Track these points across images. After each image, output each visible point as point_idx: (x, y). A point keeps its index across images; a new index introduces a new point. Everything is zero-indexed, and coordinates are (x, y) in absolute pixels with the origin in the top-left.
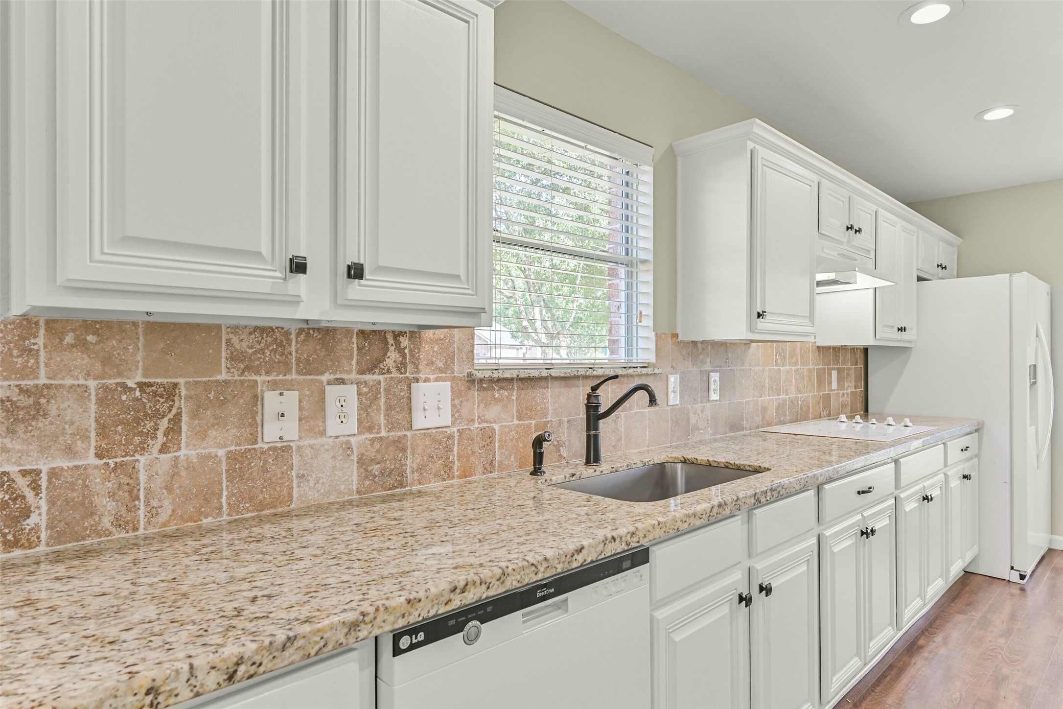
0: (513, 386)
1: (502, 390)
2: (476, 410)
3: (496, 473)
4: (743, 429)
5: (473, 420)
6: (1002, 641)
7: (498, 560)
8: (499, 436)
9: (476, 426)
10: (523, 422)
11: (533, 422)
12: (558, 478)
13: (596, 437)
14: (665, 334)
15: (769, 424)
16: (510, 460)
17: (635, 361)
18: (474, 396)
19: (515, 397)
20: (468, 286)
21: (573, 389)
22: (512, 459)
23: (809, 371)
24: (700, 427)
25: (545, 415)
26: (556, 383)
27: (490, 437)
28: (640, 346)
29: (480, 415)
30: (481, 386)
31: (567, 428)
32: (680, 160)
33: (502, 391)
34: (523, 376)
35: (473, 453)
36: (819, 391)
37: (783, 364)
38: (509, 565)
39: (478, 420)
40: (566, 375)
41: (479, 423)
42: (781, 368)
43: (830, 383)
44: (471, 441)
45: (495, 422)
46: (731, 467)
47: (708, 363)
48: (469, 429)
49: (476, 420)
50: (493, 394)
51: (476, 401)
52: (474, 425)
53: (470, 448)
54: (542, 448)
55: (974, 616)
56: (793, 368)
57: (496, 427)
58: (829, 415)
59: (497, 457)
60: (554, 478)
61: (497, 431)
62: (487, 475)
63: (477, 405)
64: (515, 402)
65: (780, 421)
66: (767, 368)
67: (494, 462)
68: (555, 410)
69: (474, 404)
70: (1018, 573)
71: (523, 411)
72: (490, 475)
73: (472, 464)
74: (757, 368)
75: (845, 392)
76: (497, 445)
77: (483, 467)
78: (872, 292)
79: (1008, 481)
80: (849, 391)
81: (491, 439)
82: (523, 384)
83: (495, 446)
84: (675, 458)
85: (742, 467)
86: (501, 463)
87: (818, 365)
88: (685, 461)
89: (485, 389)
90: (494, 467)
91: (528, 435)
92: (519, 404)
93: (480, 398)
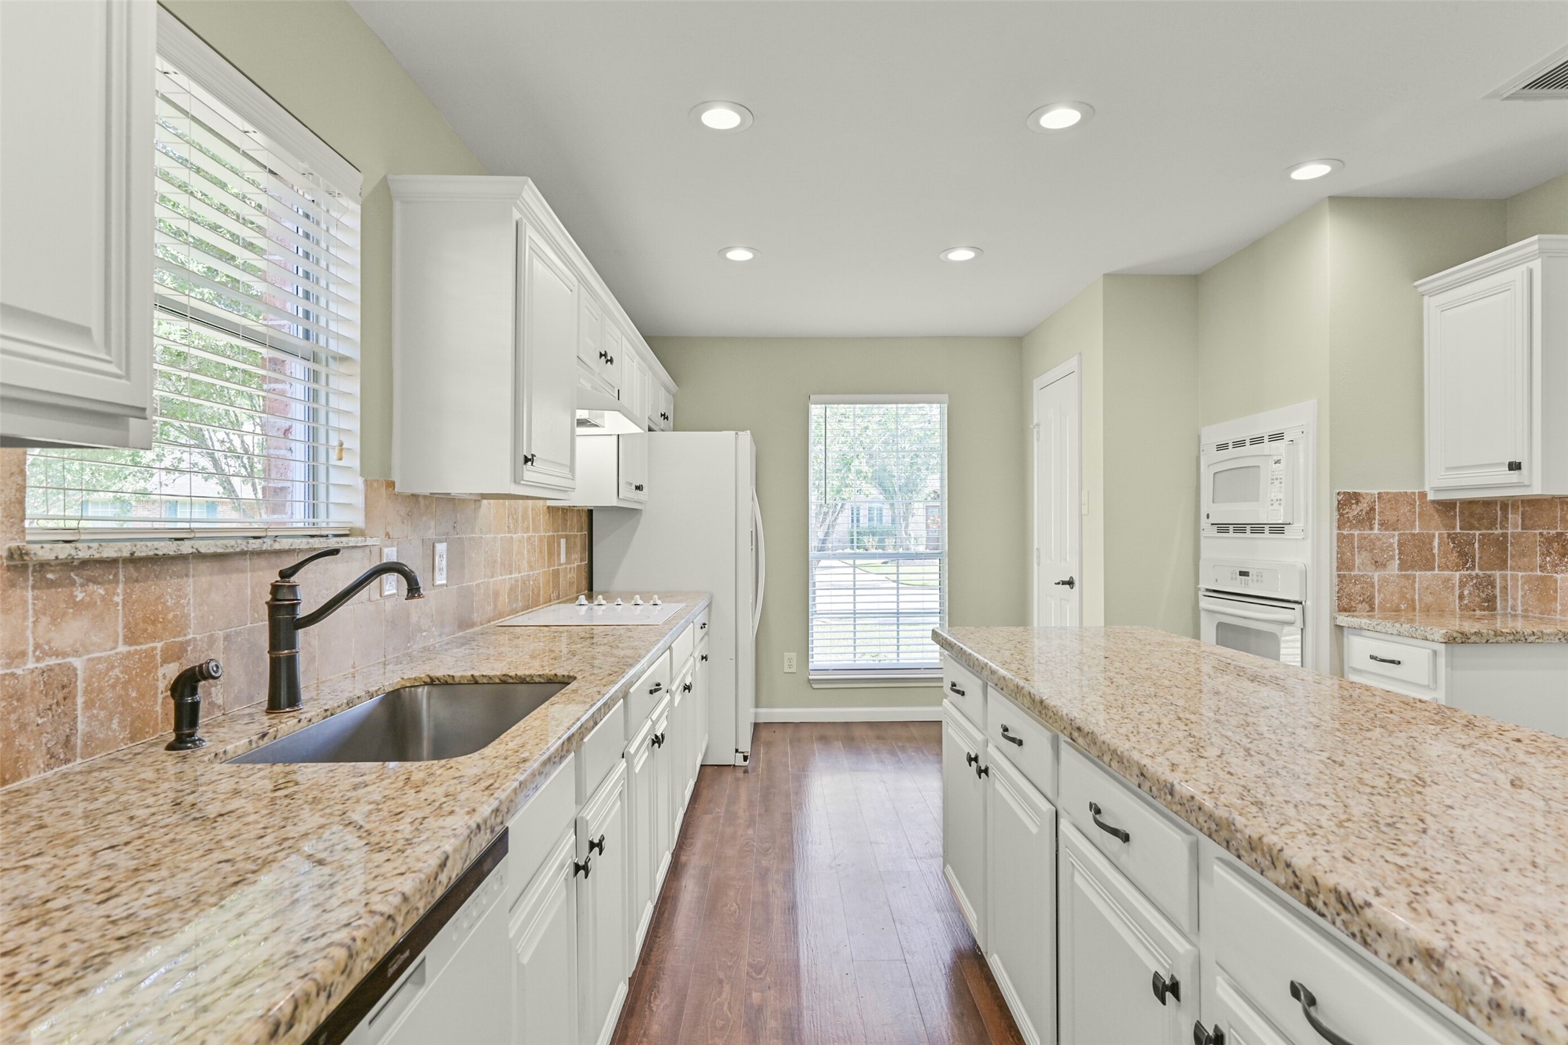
0: (116, 575)
1: (91, 585)
2: (29, 633)
3: (79, 760)
4: (473, 625)
5: (23, 654)
6: (750, 832)
7: (319, 933)
8: (84, 681)
9: (31, 665)
10: (138, 648)
11: (159, 645)
12: (238, 745)
13: (292, 660)
14: (378, 481)
15: (501, 616)
16: (109, 728)
17: (324, 525)
18: (26, 602)
19: (121, 597)
20: (109, 353)
21: (234, 576)
22: (115, 725)
23: (541, 539)
24: (423, 627)
25: (182, 630)
26: (204, 567)
27: (63, 687)
28: (332, 499)
29: (41, 641)
30: (43, 578)
31: (225, 648)
32: (397, 206)
33: (91, 587)
34: (143, 554)
35: (23, 727)
36: (549, 567)
37: (516, 529)
38: (355, 933)
39: (34, 652)
40: (228, 551)
41: (38, 660)
42: (514, 536)
43: (559, 555)
44: (18, 700)
45: (76, 653)
46: (511, 681)
47: (432, 531)
48: (13, 675)
49: (31, 654)
50: (72, 592)
51: (31, 612)
52: (25, 664)
53: (13, 717)
54: (196, 694)
55: (718, 813)
56: (525, 535)
57: (78, 663)
58: (558, 598)
59: (81, 727)
60: (230, 748)
61: (79, 672)
62: (56, 769)
63: (31, 619)
64: (120, 608)
65: (513, 610)
66: (499, 536)
67: (73, 739)
68: (202, 617)
69: (25, 618)
70: (742, 755)
71: (137, 625)
72: (64, 767)
73: (19, 752)
74: (488, 536)
75: (572, 566)
76: (80, 700)
77: (48, 753)
78: (616, 437)
79: (734, 658)
80: (575, 565)
81: (66, 690)
82: (137, 570)
83: (75, 704)
84: (415, 679)
85: (528, 679)
86: (89, 737)
87: (549, 531)
88: (432, 682)
89: (51, 584)
90: (73, 748)
91: (149, 673)
92: (130, 610)
93: (40, 604)
